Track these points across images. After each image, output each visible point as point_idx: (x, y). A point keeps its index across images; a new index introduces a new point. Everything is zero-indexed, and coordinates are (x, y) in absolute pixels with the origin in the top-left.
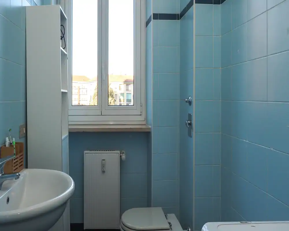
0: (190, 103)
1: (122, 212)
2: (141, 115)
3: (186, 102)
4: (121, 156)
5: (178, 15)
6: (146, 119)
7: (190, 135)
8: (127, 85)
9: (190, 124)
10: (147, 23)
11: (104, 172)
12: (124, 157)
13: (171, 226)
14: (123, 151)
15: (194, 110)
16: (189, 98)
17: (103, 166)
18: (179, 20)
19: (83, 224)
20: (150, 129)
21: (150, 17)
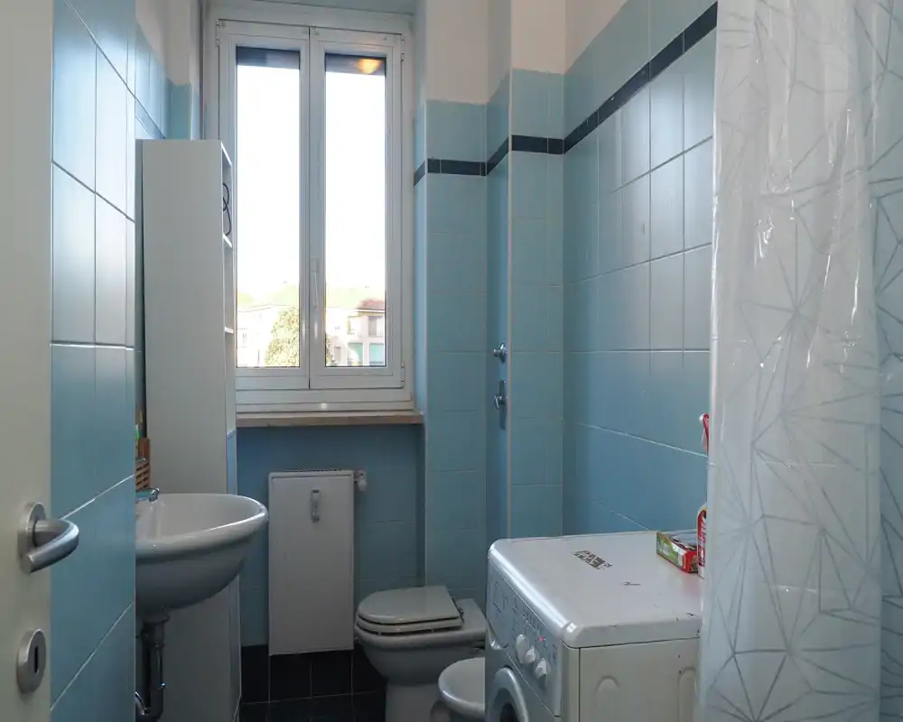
0: (502, 357)
1: (357, 598)
2: (401, 388)
3: (496, 355)
4: (355, 482)
5: (483, 164)
6: (414, 397)
7: (503, 425)
8: (372, 318)
9: (502, 403)
10: (417, 177)
11: (316, 519)
12: (362, 483)
13: (462, 614)
14: (361, 472)
15: (509, 373)
16: (502, 348)
17: (315, 505)
18: (485, 177)
19: (266, 648)
20: (421, 417)
21: (423, 166)
